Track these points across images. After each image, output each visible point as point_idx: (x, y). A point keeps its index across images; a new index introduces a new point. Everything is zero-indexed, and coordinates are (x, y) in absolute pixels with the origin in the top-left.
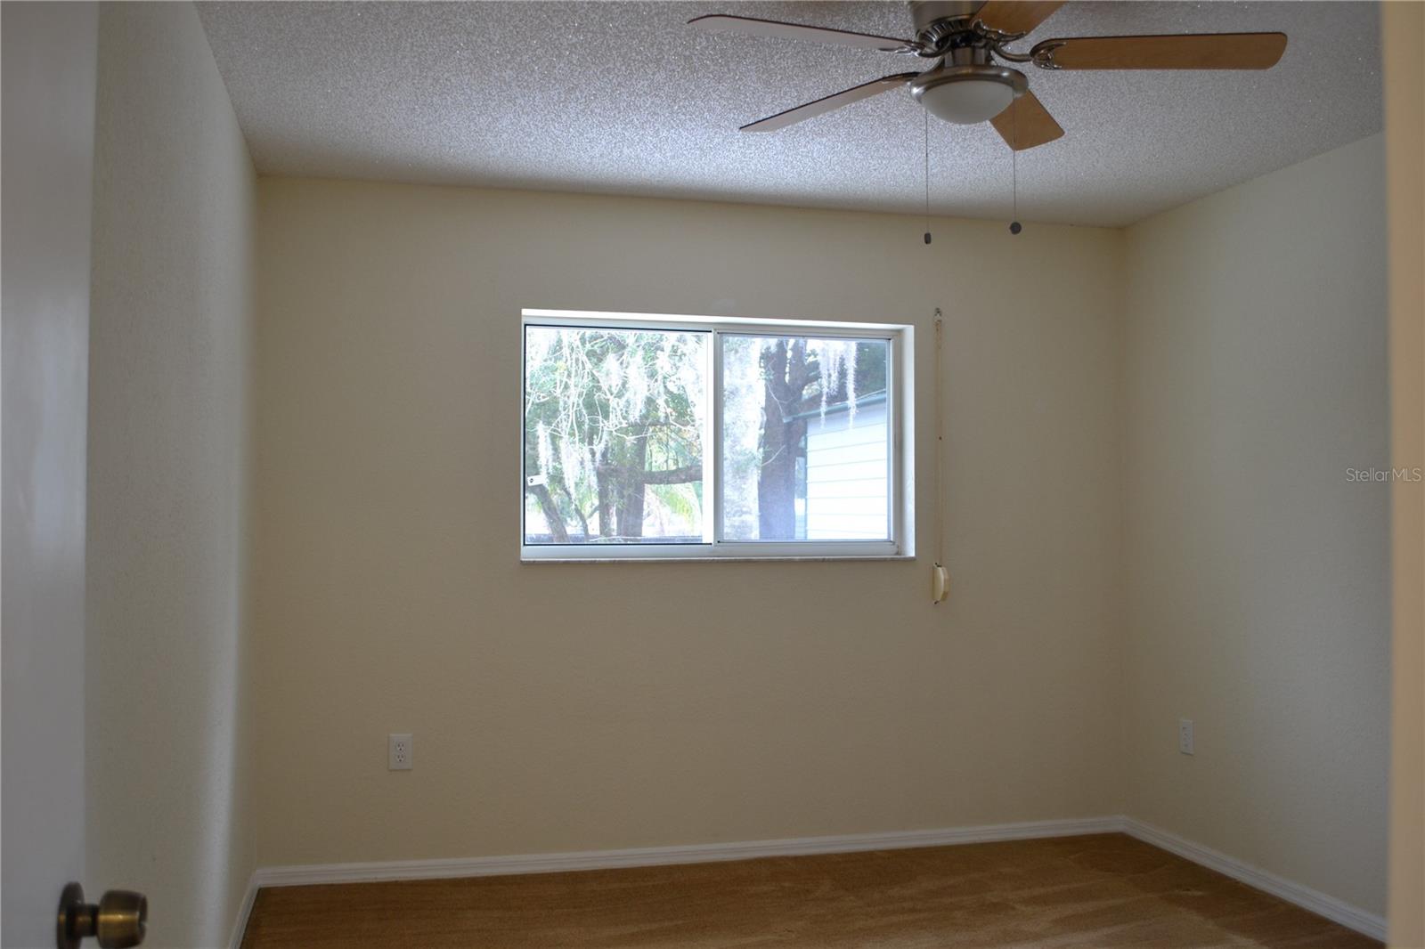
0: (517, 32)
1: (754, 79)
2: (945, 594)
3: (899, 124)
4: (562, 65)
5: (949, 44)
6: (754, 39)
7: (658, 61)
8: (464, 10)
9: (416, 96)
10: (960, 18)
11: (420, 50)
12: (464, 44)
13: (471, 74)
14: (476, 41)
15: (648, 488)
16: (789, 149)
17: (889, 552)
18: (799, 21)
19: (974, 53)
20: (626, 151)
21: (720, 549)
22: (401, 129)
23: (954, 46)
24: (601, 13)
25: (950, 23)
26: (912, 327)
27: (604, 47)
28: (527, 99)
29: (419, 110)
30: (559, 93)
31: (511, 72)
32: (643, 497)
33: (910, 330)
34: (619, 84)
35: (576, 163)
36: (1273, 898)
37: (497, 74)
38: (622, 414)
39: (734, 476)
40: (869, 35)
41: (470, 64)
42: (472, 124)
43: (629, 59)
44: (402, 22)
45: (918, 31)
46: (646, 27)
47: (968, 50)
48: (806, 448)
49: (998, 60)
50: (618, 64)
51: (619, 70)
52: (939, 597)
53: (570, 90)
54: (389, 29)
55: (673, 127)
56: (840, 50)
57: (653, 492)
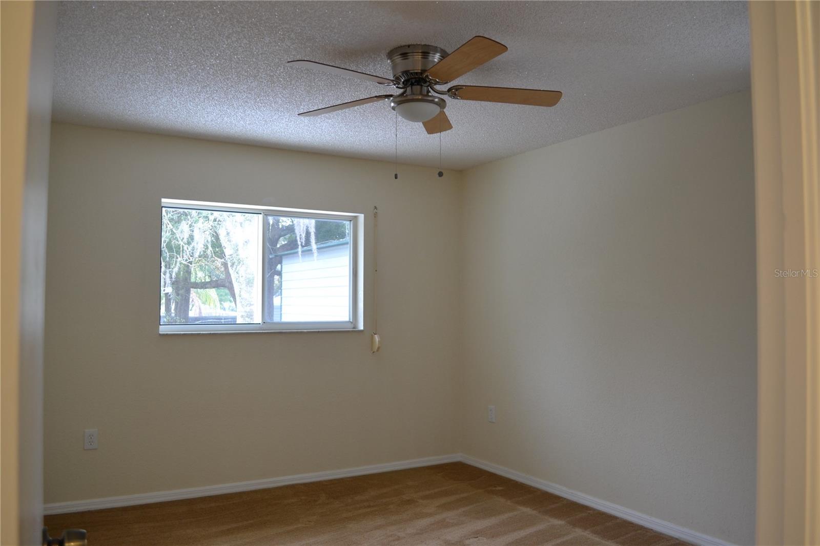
0: (184, 56)
1: (303, 89)
2: (379, 348)
3: (369, 116)
4: (203, 74)
5: (410, 83)
6: (308, 70)
7: (255, 77)
8: (158, 42)
9: (118, 83)
10: (416, 71)
11: (127, 60)
12: (153, 59)
13: (152, 74)
14: (160, 58)
15: (193, 291)
16: (311, 124)
17: (349, 328)
18: (333, 64)
19: (421, 89)
20: (226, 119)
21: (265, 326)
22: (103, 99)
23: (412, 84)
24: (231, 51)
25: (412, 73)
26: (363, 215)
27: (229, 67)
28: (179, 89)
29: (117, 90)
30: (198, 88)
31: (174, 75)
32: (190, 295)
33: (361, 217)
34: (232, 86)
35: (197, 123)
36: (534, 488)
37: (166, 76)
38: (190, 254)
39: (246, 286)
40: (365, 74)
41: (153, 70)
42: (145, 100)
43: (241, 74)
44: (121, 45)
45: (395, 75)
46: (254, 60)
47: (419, 87)
48: (282, 271)
49: (432, 93)
50: (234, 76)
51: (233, 79)
52: (375, 349)
53: (203, 88)
54: (113, 48)
55: (254, 109)
56: (349, 79)
57: (194, 292)
